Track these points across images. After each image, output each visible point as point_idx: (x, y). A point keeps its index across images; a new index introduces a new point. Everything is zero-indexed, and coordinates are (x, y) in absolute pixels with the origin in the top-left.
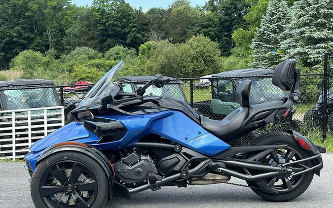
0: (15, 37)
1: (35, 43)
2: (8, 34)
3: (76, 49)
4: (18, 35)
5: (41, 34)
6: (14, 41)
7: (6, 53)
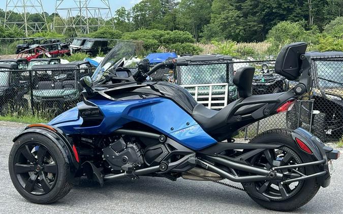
0: (275, 8)
1: (294, 14)
2: (268, 5)
3: (336, 19)
4: (277, 6)
5: (301, 4)
6: (274, 13)
7: (265, 25)
